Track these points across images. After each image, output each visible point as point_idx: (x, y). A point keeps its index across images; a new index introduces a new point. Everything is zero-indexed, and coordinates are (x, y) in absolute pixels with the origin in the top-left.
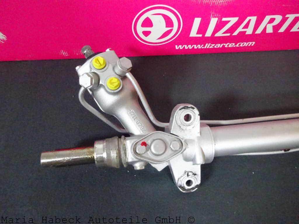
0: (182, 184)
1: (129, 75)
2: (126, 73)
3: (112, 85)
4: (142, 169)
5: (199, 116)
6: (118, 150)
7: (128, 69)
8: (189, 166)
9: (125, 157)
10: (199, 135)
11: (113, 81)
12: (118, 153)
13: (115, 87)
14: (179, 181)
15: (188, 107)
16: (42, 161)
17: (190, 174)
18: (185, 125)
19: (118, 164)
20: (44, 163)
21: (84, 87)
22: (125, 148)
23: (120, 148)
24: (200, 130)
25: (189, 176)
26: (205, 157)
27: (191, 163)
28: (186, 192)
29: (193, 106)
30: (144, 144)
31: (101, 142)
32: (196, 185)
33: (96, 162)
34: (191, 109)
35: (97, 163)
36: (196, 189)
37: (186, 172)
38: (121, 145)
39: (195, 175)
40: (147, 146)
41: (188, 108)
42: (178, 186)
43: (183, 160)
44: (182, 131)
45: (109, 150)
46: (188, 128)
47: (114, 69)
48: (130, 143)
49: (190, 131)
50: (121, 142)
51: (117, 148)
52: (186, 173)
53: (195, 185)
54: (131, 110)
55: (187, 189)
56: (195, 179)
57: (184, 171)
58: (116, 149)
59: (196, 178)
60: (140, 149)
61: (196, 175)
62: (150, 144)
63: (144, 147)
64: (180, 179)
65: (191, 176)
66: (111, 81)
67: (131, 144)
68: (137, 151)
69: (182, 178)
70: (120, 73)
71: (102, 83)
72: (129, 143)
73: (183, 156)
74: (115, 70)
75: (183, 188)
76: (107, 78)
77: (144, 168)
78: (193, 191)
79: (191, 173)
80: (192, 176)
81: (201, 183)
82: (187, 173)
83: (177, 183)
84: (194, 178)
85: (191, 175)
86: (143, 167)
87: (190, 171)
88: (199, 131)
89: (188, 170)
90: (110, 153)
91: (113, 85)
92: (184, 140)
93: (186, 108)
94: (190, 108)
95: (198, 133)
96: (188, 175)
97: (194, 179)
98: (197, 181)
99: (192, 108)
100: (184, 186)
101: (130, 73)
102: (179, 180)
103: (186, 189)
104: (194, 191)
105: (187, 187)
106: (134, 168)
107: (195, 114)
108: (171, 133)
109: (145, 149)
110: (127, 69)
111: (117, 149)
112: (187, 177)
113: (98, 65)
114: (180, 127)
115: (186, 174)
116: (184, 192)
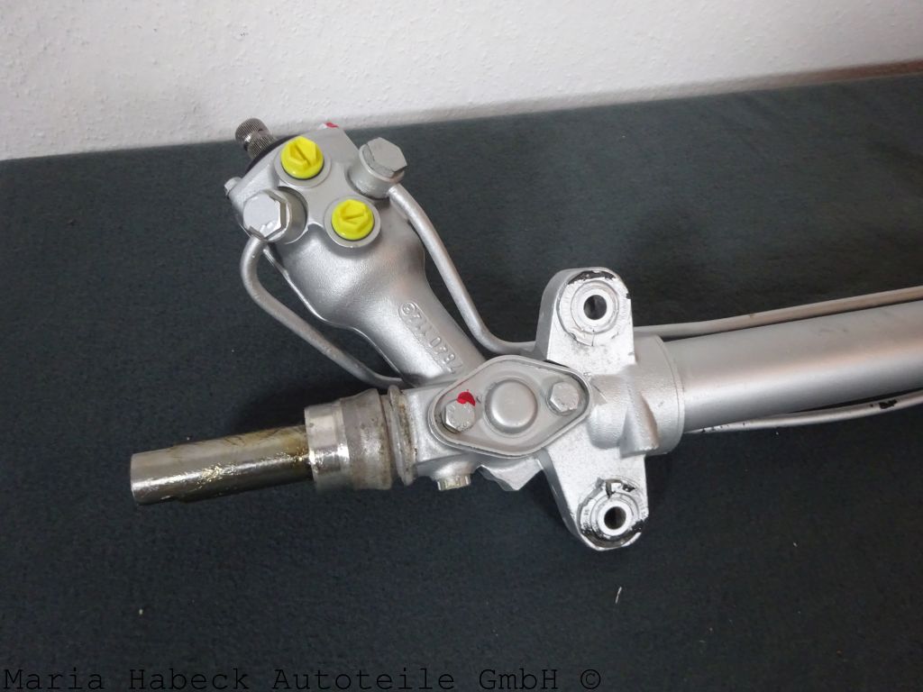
0: (594, 521)
1: (398, 195)
2: (388, 186)
3: (352, 222)
4: (462, 485)
5: (629, 301)
6: (382, 425)
7: (397, 173)
8: (609, 463)
9: (408, 447)
10: (632, 360)
11: (349, 213)
12: (384, 435)
13: (360, 229)
14: (583, 516)
15: (592, 272)
16: (137, 486)
17: (615, 486)
18: (588, 333)
19: (385, 472)
20: (142, 492)
21: (260, 236)
22: (406, 418)
23: (390, 421)
24: (635, 344)
25: (613, 496)
26: (658, 430)
27: (615, 452)
28: (608, 549)
29: (607, 270)
30: (466, 398)
31: (325, 408)
32: (637, 523)
33: (315, 471)
34: (602, 279)
35: (319, 474)
36: (638, 535)
37: (603, 481)
38: (391, 413)
39: (631, 489)
40: (477, 404)
41: (593, 275)
42: (582, 530)
43: (589, 444)
44: (582, 352)
45: (356, 428)
46: (599, 339)
47: (349, 176)
48: (421, 400)
49: (606, 351)
50: (390, 402)
51: (381, 418)
52: (600, 486)
53: (634, 523)
54: (409, 307)
55: (608, 537)
56: (632, 502)
57: (596, 480)
58: (376, 425)
59: (634, 501)
60: (457, 415)
61: (634, 491)
62: (483, 399)
63: (467, 406)
64: (584, 509)
65: (618, 496)
66: (343, 211)
67: (424, 404)
68: (448, 422)
69: (592, 503)
70: (371, 187)
71: (316, 220)
72: (416, 402)
73: (590, 432)
74: (352, 180)
75: (597, 536)
76: (331, 204)
77: (467, 483)
78: (628, 544)
79: (619, 484)
80: (622, 494)
81: (650, 515)
82: (605, 484)
83: (575, 519)
84: (628, 499)
85: (618, 491)
86: (466, 478)
87: (614, 478)
88: (631, 349)
89: (607, 477)
90: (360, 437)
91: (355, 223)
92: (589, 379)
93: (588, 276)
94: (599, 275)
95: (630, 354)
96: (609, 493)
97: (629, 505)
98: (637, 511)
99: (606, 277)
100: (600, 531)
101: (400, 185)
102: (583, 512)
103: (605, 540)
104: (631, 545)
105: (609, 532)
106: (437, 485)
107: (616, 293)
108: (548, 358)
109: (473, 413)
110: (392, 173)
111: (379, 424)
112: (606, 498)
113: (301, 163)
114: (575, 338)
115: (604, 488)
116: (601, 549)
